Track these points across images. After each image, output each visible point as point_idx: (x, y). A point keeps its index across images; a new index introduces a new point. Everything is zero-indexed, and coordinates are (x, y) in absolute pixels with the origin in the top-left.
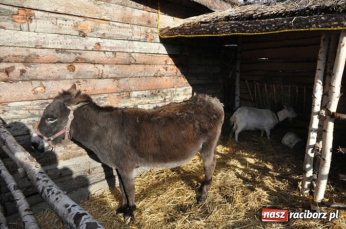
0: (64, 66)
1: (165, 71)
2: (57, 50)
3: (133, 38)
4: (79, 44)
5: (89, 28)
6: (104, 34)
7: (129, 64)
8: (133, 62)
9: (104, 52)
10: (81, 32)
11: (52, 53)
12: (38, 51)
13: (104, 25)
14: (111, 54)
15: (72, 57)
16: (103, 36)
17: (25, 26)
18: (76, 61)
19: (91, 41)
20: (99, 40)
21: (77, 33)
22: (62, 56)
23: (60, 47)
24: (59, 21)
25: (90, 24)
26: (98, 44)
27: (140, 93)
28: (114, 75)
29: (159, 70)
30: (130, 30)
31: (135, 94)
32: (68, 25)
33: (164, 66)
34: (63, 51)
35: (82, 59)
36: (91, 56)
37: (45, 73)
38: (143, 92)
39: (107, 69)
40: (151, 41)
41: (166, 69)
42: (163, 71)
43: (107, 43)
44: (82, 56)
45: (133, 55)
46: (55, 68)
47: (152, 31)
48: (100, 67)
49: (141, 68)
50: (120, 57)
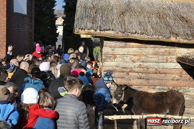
0: (125, 73)
1: (180, 78)
2: (123, 68)
3: (159, 61)
4: (132, 65)
5: (136, 59)
6: (143, 61)
7: (156, 73)
8: (158, 72)
9: (143, 68)
10: (133, 61)
11: (121, 69)
12: (116, 68)
13: (143, 57)
14: (146, 69)
15: (129, 70)
16: (143, 62)
17: (113, 60)
18: (130, 71)
19: (137, 64)
20: (141, 63)
21: (131, 61)
22: (124, 70)
23: (124, 66)
24: (124, 58)
26: (140, 65)
27: (161, 87)
28: (147, 78)
29: (175, 77)
30: (157, 58)
31: (158, 87)
32: (128, 59)
33: (180, 75)
34: (125, 68)
35: (132, 71)
36: (137, 69)
37: (118, 76)
38: (164, 87)
39: (143, 75)
40: (171, 62)
41: (181, 76)
42: (177, 77)
43: (145, 64)
44: (133, 70)
45: (158, 69)
46: (122, 74)
47: (171, 58)
48: (140, 74)
49: (163, 75)
50: (151, 70)
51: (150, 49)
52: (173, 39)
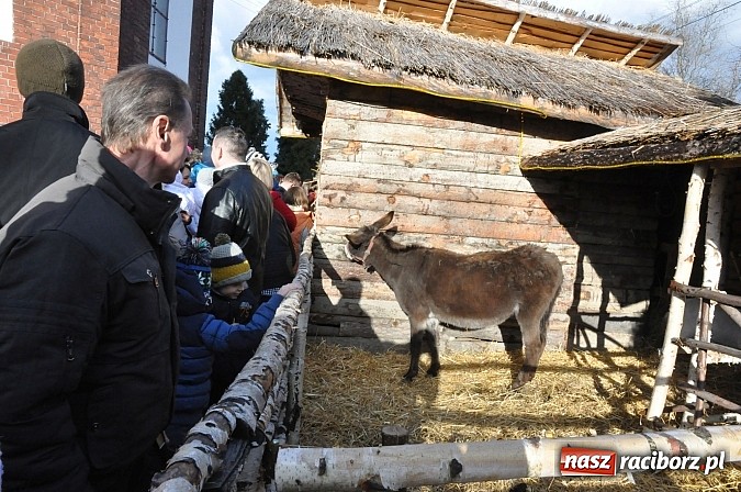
0: (385, 197)
1: (527, 217)
2: (379, 181)
3: (477, 169)
4: (404, 174)
5: (417, 158)
6: (435, 165)
7: (468, 201)
8: (473, 199)
9: (434, 184)
10: (406, 162)
11: (373, 182)
12: (360, 181)
13: (436, 155)
14: (442, 188)
15: (394, 188)
16: (434, 167)
17: (352, 158)
18: (398, 193)
19: (418, 172)
20: (429, 171)
21: (403, 163)
22: (382, 187)
23: (382, 177)
24: (384, 152)
25: (418, 154)
26: (427, 175)
27: (480, 241)
28: (443, 213)
29: (516, 214)
30: (472, 160)
31: (471, 240)
32: (393, 156)
33: (527, 210)
34: (384, 181)
35: (404, 191)
36: (416, 188)
37: (363, 202)
38: (485, 241)
39: (434, 205)
40: (506, 173)
41: (530, 213)
42: (522, 214)
43: (440, 175)
44: (405, 188)
45: (474, 190)
46: (374, 198)
47: (508, 161)
48: (426, 201)
49: (485, 208)
50: (454, 191)
51: (454, 132)
52: (526, 102)
